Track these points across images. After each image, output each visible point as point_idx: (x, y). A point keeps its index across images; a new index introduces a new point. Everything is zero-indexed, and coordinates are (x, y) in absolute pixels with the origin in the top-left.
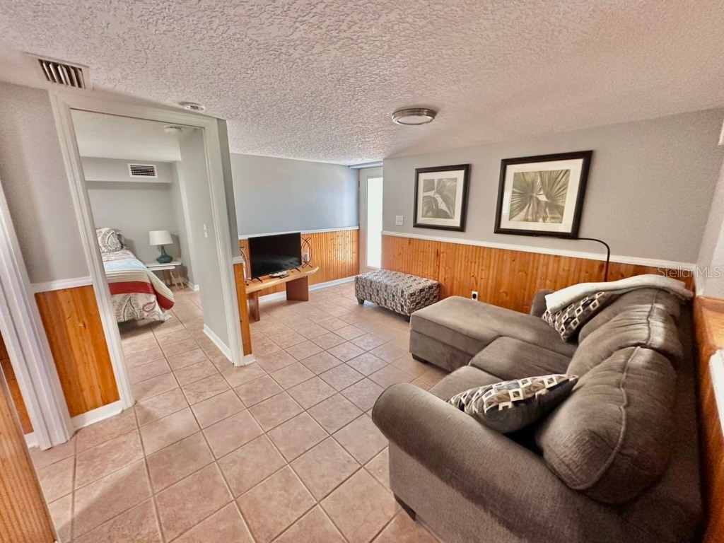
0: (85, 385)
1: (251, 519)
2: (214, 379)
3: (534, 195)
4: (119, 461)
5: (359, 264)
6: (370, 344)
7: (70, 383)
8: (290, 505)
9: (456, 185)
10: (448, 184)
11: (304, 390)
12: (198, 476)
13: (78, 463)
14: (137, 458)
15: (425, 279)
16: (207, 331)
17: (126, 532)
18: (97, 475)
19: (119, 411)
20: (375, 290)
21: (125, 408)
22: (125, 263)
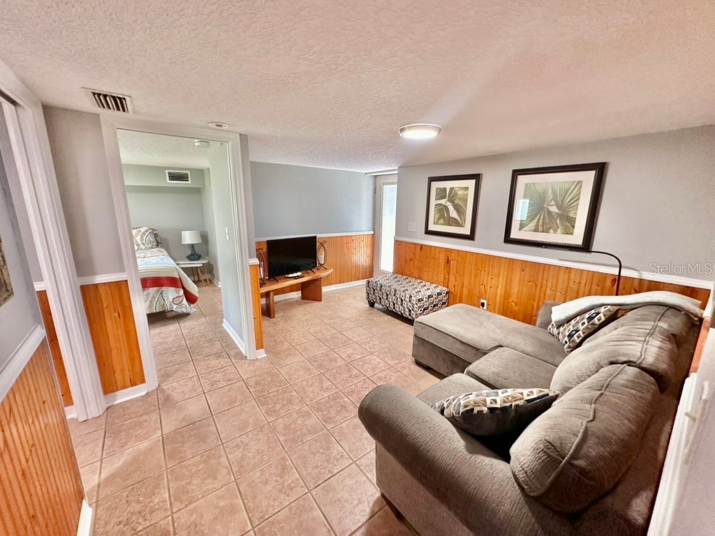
0: (117, 368)
1: (247, 499)
2: (228, 370)
3: (545, 205)
4: (140, 437)
5: (373, 267)
6: (376, 346)
7: (104, 364)
8: (284, 491)
9: (467, 194)
10: (460, 193)
11: (308, 386)
12: (205, 457)
13: (107, 435)
14: (155, 436)
15: (434, 285)
16: (226, 326)
17: (141, 499)
18: (122, 447)
19: (144, 393)
20: (385, 294)
21: (150, 390)
22: (159, 260)
